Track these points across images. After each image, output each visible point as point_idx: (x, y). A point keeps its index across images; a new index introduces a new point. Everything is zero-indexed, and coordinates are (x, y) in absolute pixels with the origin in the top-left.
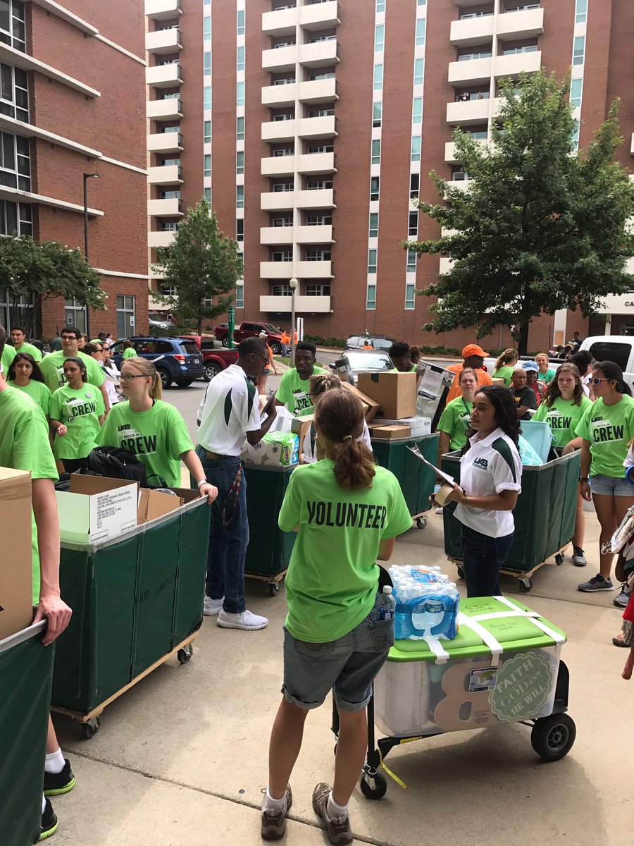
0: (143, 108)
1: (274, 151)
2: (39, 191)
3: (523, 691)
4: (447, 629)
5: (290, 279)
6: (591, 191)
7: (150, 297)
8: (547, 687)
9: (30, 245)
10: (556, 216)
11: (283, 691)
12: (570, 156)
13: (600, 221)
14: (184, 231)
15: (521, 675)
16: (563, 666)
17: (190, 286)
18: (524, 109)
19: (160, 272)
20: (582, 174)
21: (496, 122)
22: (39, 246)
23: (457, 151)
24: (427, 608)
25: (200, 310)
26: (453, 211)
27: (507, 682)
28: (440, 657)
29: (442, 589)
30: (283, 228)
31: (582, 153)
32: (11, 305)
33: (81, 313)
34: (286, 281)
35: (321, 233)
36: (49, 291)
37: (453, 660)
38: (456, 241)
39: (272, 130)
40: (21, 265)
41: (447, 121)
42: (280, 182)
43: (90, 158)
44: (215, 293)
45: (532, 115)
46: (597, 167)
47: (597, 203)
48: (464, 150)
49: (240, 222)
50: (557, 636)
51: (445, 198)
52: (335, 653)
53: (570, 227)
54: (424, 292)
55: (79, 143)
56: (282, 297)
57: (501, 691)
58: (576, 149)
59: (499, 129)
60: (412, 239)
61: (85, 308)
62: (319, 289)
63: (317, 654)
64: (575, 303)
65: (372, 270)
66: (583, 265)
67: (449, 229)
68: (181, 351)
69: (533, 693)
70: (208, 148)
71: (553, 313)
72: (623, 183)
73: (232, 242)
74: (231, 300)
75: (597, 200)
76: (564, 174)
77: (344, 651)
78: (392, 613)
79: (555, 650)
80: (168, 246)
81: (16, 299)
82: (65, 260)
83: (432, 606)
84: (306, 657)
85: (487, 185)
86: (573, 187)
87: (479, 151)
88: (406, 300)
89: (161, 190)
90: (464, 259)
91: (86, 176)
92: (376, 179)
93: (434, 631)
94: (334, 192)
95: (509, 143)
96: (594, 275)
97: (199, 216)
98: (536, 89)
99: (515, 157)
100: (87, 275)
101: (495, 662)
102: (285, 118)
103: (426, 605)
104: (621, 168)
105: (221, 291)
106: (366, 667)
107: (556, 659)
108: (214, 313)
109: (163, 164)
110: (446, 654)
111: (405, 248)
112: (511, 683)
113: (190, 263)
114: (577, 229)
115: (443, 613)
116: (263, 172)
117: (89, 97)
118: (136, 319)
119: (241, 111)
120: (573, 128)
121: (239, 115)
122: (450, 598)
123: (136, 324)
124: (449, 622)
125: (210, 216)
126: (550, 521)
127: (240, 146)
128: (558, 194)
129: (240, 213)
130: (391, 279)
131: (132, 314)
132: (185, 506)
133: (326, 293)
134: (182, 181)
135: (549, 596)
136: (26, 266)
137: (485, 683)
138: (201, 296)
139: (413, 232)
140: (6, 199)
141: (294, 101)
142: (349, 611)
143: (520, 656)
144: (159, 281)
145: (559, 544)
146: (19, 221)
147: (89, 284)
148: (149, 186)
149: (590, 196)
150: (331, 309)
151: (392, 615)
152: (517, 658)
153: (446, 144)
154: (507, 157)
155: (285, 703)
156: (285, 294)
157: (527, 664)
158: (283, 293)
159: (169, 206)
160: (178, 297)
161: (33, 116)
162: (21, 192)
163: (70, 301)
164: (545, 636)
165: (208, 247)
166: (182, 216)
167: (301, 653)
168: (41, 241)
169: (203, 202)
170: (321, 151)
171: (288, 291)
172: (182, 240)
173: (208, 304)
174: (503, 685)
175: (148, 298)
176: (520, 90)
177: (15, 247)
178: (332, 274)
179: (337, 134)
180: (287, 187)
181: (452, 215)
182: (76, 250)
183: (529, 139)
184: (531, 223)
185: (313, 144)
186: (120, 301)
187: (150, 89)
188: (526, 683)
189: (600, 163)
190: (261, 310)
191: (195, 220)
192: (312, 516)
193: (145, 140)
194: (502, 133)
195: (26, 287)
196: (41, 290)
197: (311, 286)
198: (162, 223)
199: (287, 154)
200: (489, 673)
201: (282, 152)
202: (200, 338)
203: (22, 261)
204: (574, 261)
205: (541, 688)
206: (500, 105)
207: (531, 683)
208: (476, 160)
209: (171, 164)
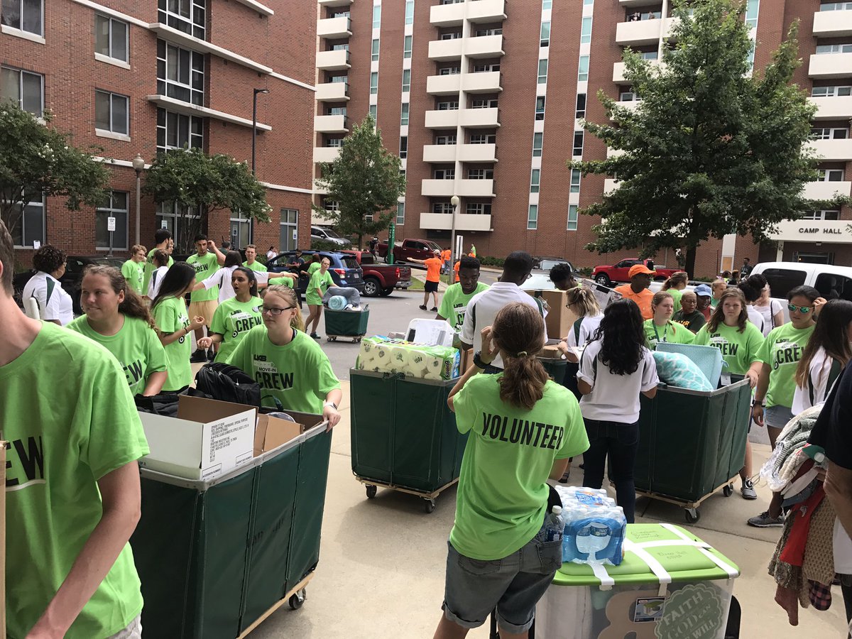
0: (314, 26)
1: (440, 70)
2: (211, 105)
3: (691, 625)
4: (612, 554)
5: (451, 197)
6: (767, 113)
7: (313, 212)
8: (717, 622)
9: (200, 157)
10: (728, 137)
11: (443, 608)
12: (745, 77)
13: (775, 144)
14: (349, 148)
15: (690, 607)
16: (734, 602)
17: (352, 202)
18: (699, 28)
19: (324, 187)
20: (758, 96)
21: (668, 42)
22: (209, 158)
23: (627, 70)
24: (592, 531)
25: (361, 226)
26: (620, 132)
27: (674, 614)
28: (604, 583)
29: (607, 512)
30: (446, 146)
31: (759, 74)
32: (180, 216)
33: (246, 226)
34: (447, 199)
35: (484, 152)
36: (216, 203)
37: (618, 587)
38: (623, 163)
39: (439, 49)
40: (191, 176)
41: (617, 41)
42: (446, 101)
43: (261, 74)
44: (378, 209)
45: (706, 35)
46: (774, 89)
47: (773, 125)
48: (634, 70)
49: (404, 139)
50: (730, 569)
51: (612, 119)
52: (499, 572)
53: (743, 149)
54: (587, 211)
55: (251, 59)
56: (443, 215)
57: (668, 624)
58: (751, 71)
59: (671, 49)
60: (577, 159)
61: (249, 221)
62: (480, 207)
63: (481, 572)
64: (746, 229)
65: (535, 189)
66: (755, 189)
67: (616, 149)
68: (342, 266)
69: (702, 627)
70: (375, 67)
71: (721, 237)
72: (800, 105)
73: (395, 158)
74: (392, 216)
75: (772, 122)
76: (739, 94)
77: (510, 570)
78: (561, 534)
79: (727, 584)
80: (332, 161)
81: (184, 209)
82: (233, 172)
83: (597, 529)
84: (470, 574)
85: (656, 105)
86: (747, 108)
87: (649, 71)
88: (568, 221)
89: (328, 107)
90: (630, 180)
91: (256, 92)
92: (542, 98)
93: (599, 555)
94: (499, 111)
95: (681, 63)
96: (766, 199)
97: (364, 132)
98: (711, 8)
99: (687, 77)
100: (254, 187)
101: (663, 592)
102: (452, 36)
103: (591, 528)
104: (798, 91)
105: (382, 207)
106: (530, 588)
107: (728, 594)
108: (375, 229)
109: (331, 81)
110: (611, 580)
111: (570, 168)
112: (679, 616)
113: (353, 179)
114: (750, 152)
115: (608, 537)
116: (429, 90)
117: (262, 15)
118: (298, 233)
119: (409, 30)
120: (749, 48)
121: (407, 33)
122: (616, 522)
123: (298, 238)
124: (615, 547)
125: (375, 133)
126: (719, 450)
127: (407, 64)
128: (731, 115)
129: (404, 131)
130: (553, 199)
131: (295, 227)
132: (305, 434)
133: (487, 211)
134: (349, 98)
135: (716, 529)
136: (195, 177)
137: (652, 613)
138: (363, 212)
139: (578, 153)
140: (180, 113)
141: (462, 20)
142: (517, 529)
143: (688, 587)
144: (322, 196)
145: (728, 474)
146: (191, 134)
147: (255, 197)
148: (316, 102)
149: (766, 118)
150: (491, 228)
151: (560, 536)
152: (686, 589)
153: (615, 64)
154: (679, 77)
155: (445, 620)
156: (446, 212)
157: (697, 596)
158: (443, 211)
159: (334, 122)
160: (340, 212)
161: (209, 33)
162: (194, 106)
163: (235, 213)
164: (717, 568)
165: (371, 164)
166: (347, 132)
167: (466, 570)
168: (211, 154)
169: (369, 119)
170: (488, 69)
171: (448, 209)
172: (347, 156)
173: (369, 219)
174: (671, 617)
175: (311, 212)
176: (694, 10)
177: (185, 158)
178: (493, 193)
179: (504, 53)
180: (452, 106)
181: (618, 135)
182: (244, 164)
183: (702, 59)
184: (702, 145)
185: (479, 63)
186: (284, 215)
187: (321, 7)
188: (695, 617)
189: (777, 84)
190: (421, 227)
191: (360, 137)
192: (486, 428)
193: (314, 57)
194: (674, 53)
195: (194, 199)
196: (208, 202)
197: (472, 204)
198: (327, 139)
199: (453, 72)
200: (656, 603)
201: (448, 70)
202: (360, 253)
203: (192, 173)
204: (745, 185)
205: (711, 623)
206: (674, 24)
207: (700, 617)
208: (646, 80)
209: (338, 81)
